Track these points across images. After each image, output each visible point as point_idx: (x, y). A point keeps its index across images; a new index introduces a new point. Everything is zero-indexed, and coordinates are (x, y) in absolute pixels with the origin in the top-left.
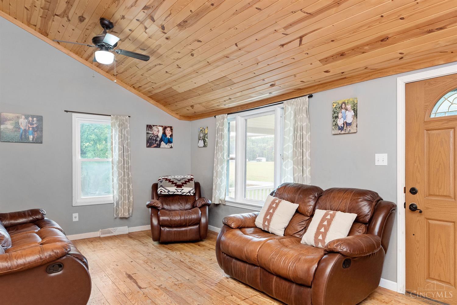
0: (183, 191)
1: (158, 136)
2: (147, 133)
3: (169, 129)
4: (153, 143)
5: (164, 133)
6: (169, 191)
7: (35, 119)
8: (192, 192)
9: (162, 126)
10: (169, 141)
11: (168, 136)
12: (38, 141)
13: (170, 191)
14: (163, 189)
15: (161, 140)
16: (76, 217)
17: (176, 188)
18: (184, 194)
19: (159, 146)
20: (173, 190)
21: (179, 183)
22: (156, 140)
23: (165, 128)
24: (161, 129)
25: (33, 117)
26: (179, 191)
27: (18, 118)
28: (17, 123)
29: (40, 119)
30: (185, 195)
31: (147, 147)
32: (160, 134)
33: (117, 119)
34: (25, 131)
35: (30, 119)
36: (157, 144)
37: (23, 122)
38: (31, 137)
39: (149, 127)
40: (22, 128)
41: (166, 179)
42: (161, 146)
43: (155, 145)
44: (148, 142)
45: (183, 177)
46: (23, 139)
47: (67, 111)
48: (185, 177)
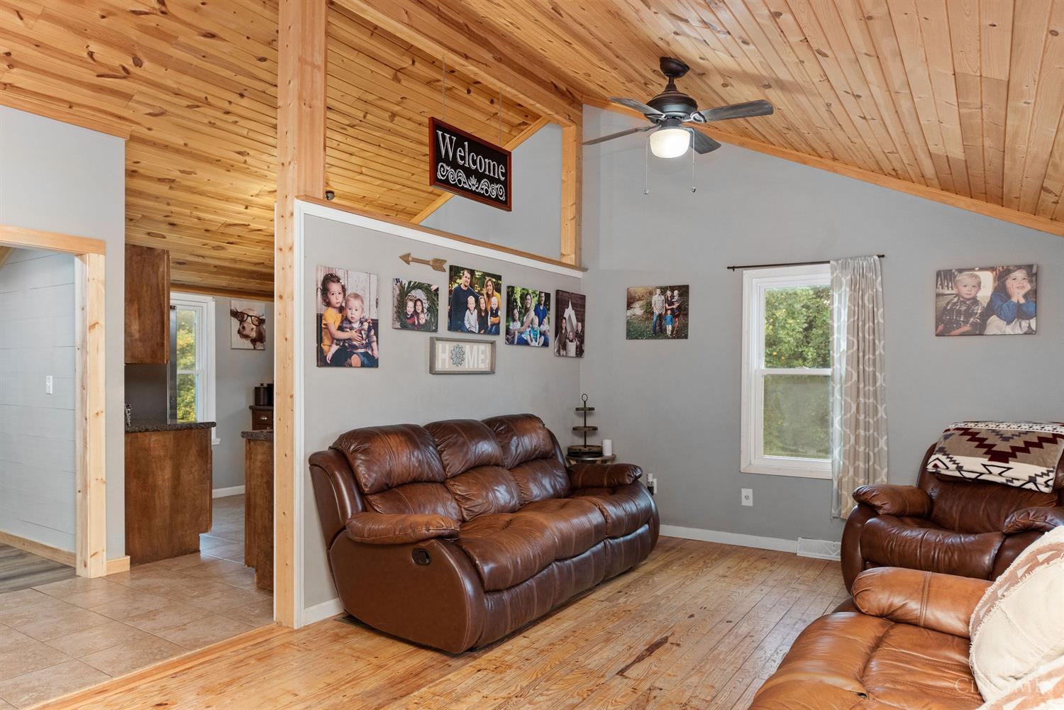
0: (1009, 474)
1: (975, 301)
2: (938, 295)
3: (1020, 274)
4: (958, 322)
5: (1001, 291)
6: (960, 469)
7: (676, 292)
8: (1040, 480)
9: (992, 269)
10: (1020, 313)
11: (1018, 296)
12: (681, 333)
13: (962, 467)
14: (943, 458)
15: (990, 310)
16: (747, 497)
17: (985, 461)
18: (1016, 484)
19: (979, 330)
20: (973, 464)
21: (1003, 447)
22: (969, 314)
23: (1002, 275)
24: (987, 279)
25: (672, 289)
26: (996, 471)
27: (651, 294)
28: (649, 305)
29: (684, 290)
30: (1020, 488)
31: (937, 335)
32: (985, 294)
33: (844, 267)
34: (660, 315)
35: (669, 293)
36: (974, 325)
37: (658, 302)
38: (669, 328)
39: (945, 276)
40: (657, 312)
41: (966, 431)
42: (989, 331)
43: (967, 328)
44: (939, 320)
45: (1025, 427)
46: (658, 332)
47: (733, 268)
48: (1036, 428)
